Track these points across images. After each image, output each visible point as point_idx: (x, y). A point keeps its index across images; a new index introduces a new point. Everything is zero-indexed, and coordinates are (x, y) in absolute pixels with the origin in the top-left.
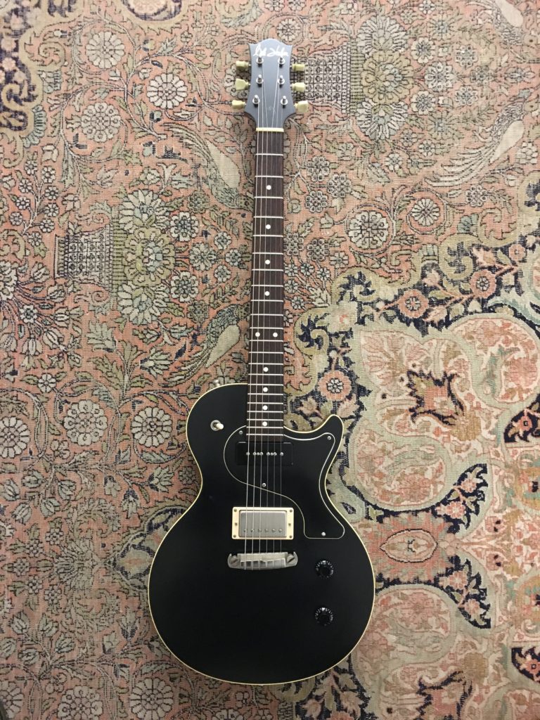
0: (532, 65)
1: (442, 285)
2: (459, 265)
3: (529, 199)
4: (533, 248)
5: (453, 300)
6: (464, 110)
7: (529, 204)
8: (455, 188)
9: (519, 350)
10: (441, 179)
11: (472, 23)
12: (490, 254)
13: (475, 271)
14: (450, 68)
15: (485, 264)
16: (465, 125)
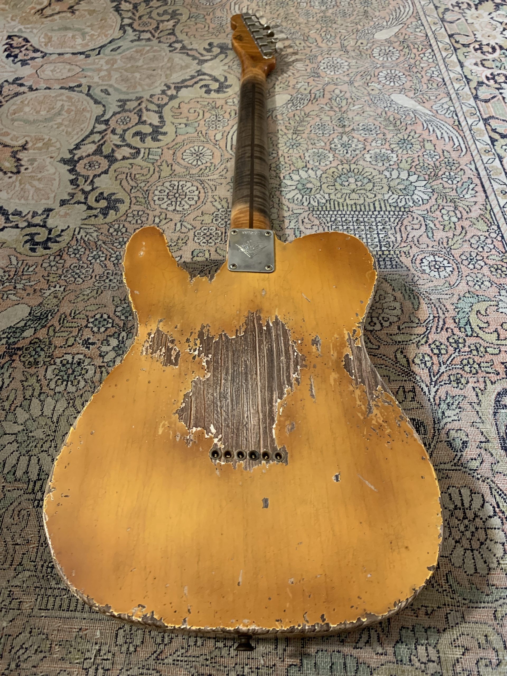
0: (339, 44)
1: (150, 7)
2: (163, 14)
3: (215, 44)
4: (170, 46)
5: (135, 12)
6: (295, 13)
7: (210, 44)
8: (229, 12)
9: (83, 41)
10: (237, 7)
11: (373, 16)
12: (170, 27)
13: (157, 21)
14: (332, 7)
15: (161, 25)
16: (282, 14)
